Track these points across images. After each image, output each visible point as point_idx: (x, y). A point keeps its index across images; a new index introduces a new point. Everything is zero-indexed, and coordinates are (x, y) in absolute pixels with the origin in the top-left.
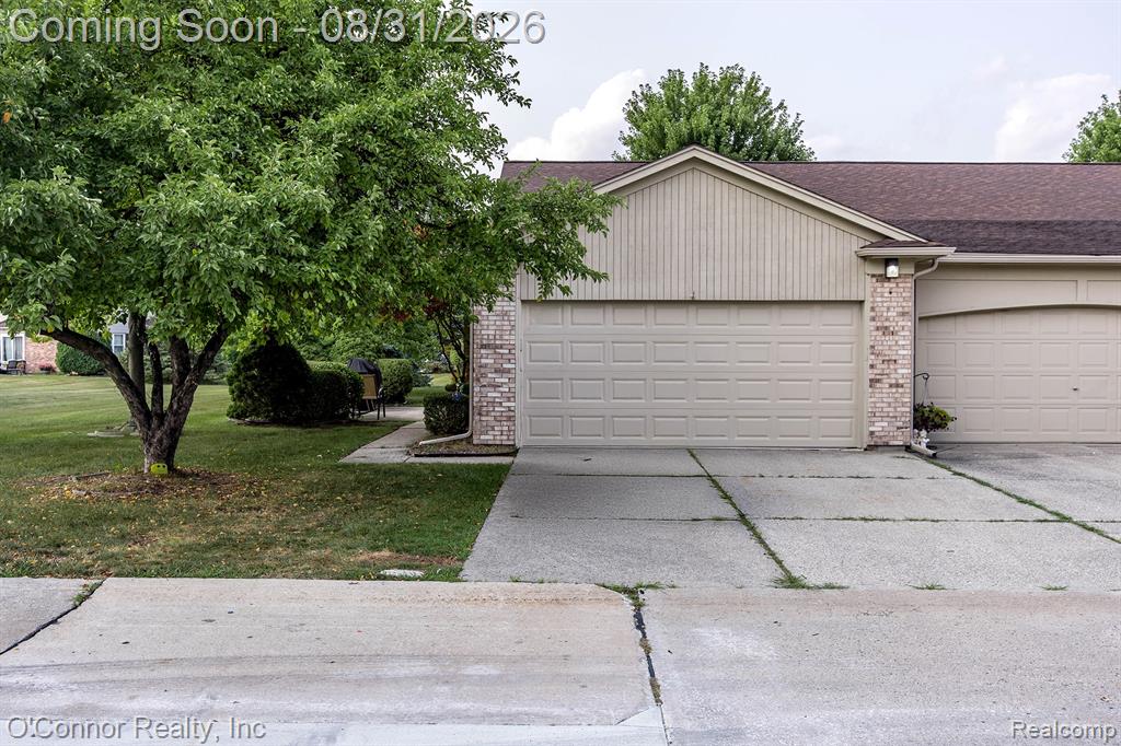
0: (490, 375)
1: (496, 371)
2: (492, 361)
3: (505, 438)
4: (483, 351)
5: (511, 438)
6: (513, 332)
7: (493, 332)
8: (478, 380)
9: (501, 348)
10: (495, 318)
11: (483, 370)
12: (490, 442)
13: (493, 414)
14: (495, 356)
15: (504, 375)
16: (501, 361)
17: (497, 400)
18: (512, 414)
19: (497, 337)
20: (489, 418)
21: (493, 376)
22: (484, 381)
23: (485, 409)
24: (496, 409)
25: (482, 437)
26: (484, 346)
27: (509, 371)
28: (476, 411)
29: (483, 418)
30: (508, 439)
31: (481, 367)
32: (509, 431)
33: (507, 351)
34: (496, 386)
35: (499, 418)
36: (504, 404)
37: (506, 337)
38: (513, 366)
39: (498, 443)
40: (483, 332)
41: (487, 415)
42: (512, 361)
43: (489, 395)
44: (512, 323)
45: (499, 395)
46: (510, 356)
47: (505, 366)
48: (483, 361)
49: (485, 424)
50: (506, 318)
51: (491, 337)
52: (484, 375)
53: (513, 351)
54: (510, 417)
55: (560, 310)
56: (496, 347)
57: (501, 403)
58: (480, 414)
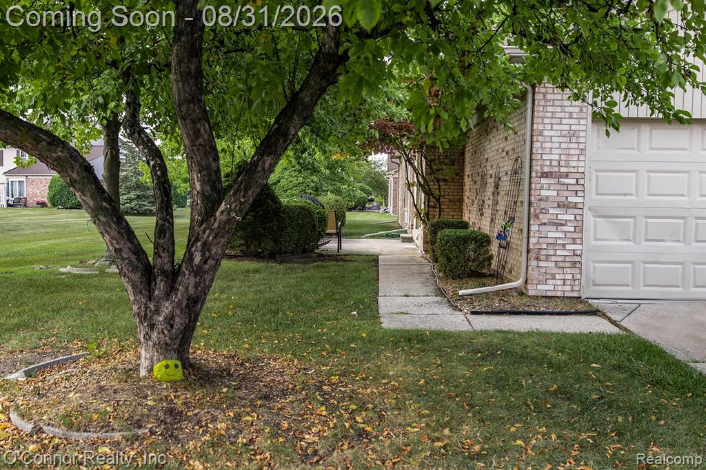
0: (551, 211)
1: (559, 206)
2: (554, 193)
3: (568, 288)
4: (544, 181)
5: (576, 288)
6: (582, 158)
7: (557, 157)
8: (537, 216)
9: (567, 177)
10: (560, 139)
11: (542, 205)
12: (549, 294)
13: (554, 259)
14: (559, 187)
15: (570, 211)
16: (566, 194)
17: (560, 242)
18: (577, 259)
19: (562, 163)
20: (550, 264)
21: (556, 211)
22: (544, 218)
23: (544, 252)
24: (558, 253)
25: (540, 287)
26: (546, 175)
27: (575, 206)
28: (532, 254)
29: (542, 264)
30: (572, 291)
31: (540, 200)
32: (574, 280)
33: (574, 181)
34: (558, 225)
35: (561, 265)
36: (568, 247)
37: (574, 164)
38: (581, 200)
39: (559, 294)
40: (545, 157)
41: (546, 260)
42: (580, 194)
43: (550, 235)
44: (582, 146)
45: (562, 235)
46: (578, 188)
47: (570, 199)
48: (544, 193)
49: (543, 271)
50: (574, 140)
51: (554, 163)
52: (544, 211)
53: (581, 182)
54: (575, 263)
55: (636, 130)
56: (560, 176)
57: (564, 245)
58: (538, 259)
